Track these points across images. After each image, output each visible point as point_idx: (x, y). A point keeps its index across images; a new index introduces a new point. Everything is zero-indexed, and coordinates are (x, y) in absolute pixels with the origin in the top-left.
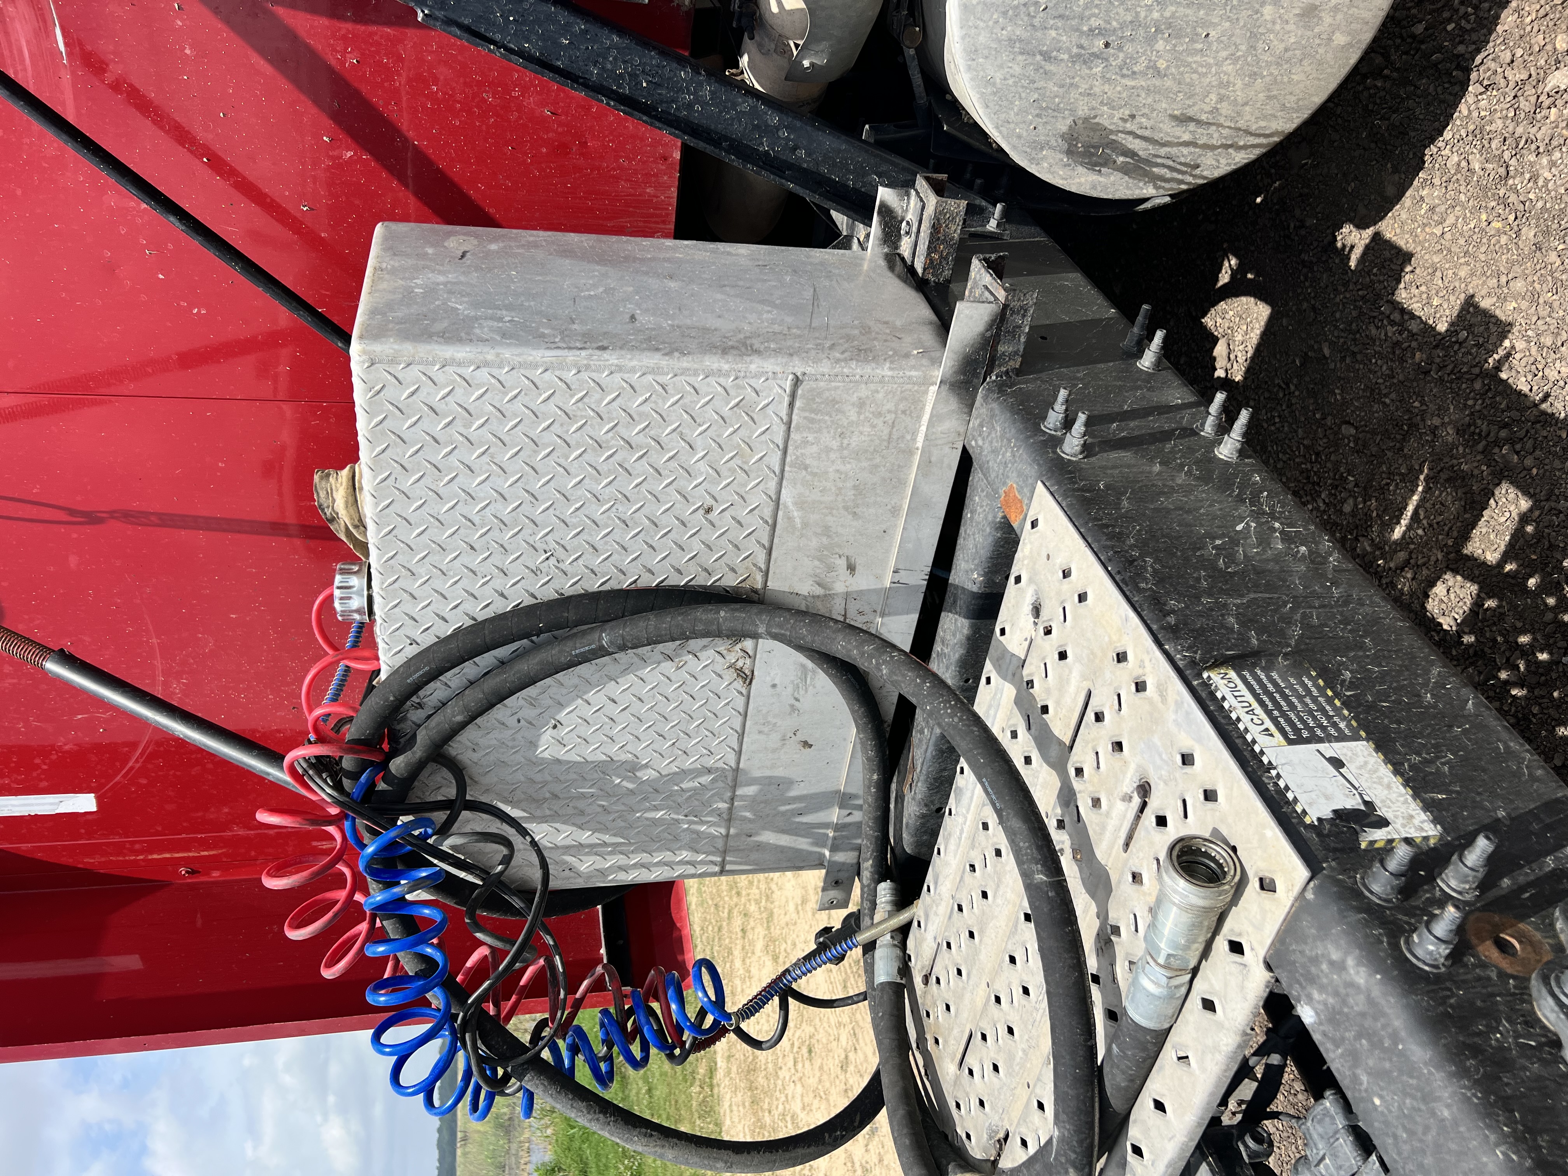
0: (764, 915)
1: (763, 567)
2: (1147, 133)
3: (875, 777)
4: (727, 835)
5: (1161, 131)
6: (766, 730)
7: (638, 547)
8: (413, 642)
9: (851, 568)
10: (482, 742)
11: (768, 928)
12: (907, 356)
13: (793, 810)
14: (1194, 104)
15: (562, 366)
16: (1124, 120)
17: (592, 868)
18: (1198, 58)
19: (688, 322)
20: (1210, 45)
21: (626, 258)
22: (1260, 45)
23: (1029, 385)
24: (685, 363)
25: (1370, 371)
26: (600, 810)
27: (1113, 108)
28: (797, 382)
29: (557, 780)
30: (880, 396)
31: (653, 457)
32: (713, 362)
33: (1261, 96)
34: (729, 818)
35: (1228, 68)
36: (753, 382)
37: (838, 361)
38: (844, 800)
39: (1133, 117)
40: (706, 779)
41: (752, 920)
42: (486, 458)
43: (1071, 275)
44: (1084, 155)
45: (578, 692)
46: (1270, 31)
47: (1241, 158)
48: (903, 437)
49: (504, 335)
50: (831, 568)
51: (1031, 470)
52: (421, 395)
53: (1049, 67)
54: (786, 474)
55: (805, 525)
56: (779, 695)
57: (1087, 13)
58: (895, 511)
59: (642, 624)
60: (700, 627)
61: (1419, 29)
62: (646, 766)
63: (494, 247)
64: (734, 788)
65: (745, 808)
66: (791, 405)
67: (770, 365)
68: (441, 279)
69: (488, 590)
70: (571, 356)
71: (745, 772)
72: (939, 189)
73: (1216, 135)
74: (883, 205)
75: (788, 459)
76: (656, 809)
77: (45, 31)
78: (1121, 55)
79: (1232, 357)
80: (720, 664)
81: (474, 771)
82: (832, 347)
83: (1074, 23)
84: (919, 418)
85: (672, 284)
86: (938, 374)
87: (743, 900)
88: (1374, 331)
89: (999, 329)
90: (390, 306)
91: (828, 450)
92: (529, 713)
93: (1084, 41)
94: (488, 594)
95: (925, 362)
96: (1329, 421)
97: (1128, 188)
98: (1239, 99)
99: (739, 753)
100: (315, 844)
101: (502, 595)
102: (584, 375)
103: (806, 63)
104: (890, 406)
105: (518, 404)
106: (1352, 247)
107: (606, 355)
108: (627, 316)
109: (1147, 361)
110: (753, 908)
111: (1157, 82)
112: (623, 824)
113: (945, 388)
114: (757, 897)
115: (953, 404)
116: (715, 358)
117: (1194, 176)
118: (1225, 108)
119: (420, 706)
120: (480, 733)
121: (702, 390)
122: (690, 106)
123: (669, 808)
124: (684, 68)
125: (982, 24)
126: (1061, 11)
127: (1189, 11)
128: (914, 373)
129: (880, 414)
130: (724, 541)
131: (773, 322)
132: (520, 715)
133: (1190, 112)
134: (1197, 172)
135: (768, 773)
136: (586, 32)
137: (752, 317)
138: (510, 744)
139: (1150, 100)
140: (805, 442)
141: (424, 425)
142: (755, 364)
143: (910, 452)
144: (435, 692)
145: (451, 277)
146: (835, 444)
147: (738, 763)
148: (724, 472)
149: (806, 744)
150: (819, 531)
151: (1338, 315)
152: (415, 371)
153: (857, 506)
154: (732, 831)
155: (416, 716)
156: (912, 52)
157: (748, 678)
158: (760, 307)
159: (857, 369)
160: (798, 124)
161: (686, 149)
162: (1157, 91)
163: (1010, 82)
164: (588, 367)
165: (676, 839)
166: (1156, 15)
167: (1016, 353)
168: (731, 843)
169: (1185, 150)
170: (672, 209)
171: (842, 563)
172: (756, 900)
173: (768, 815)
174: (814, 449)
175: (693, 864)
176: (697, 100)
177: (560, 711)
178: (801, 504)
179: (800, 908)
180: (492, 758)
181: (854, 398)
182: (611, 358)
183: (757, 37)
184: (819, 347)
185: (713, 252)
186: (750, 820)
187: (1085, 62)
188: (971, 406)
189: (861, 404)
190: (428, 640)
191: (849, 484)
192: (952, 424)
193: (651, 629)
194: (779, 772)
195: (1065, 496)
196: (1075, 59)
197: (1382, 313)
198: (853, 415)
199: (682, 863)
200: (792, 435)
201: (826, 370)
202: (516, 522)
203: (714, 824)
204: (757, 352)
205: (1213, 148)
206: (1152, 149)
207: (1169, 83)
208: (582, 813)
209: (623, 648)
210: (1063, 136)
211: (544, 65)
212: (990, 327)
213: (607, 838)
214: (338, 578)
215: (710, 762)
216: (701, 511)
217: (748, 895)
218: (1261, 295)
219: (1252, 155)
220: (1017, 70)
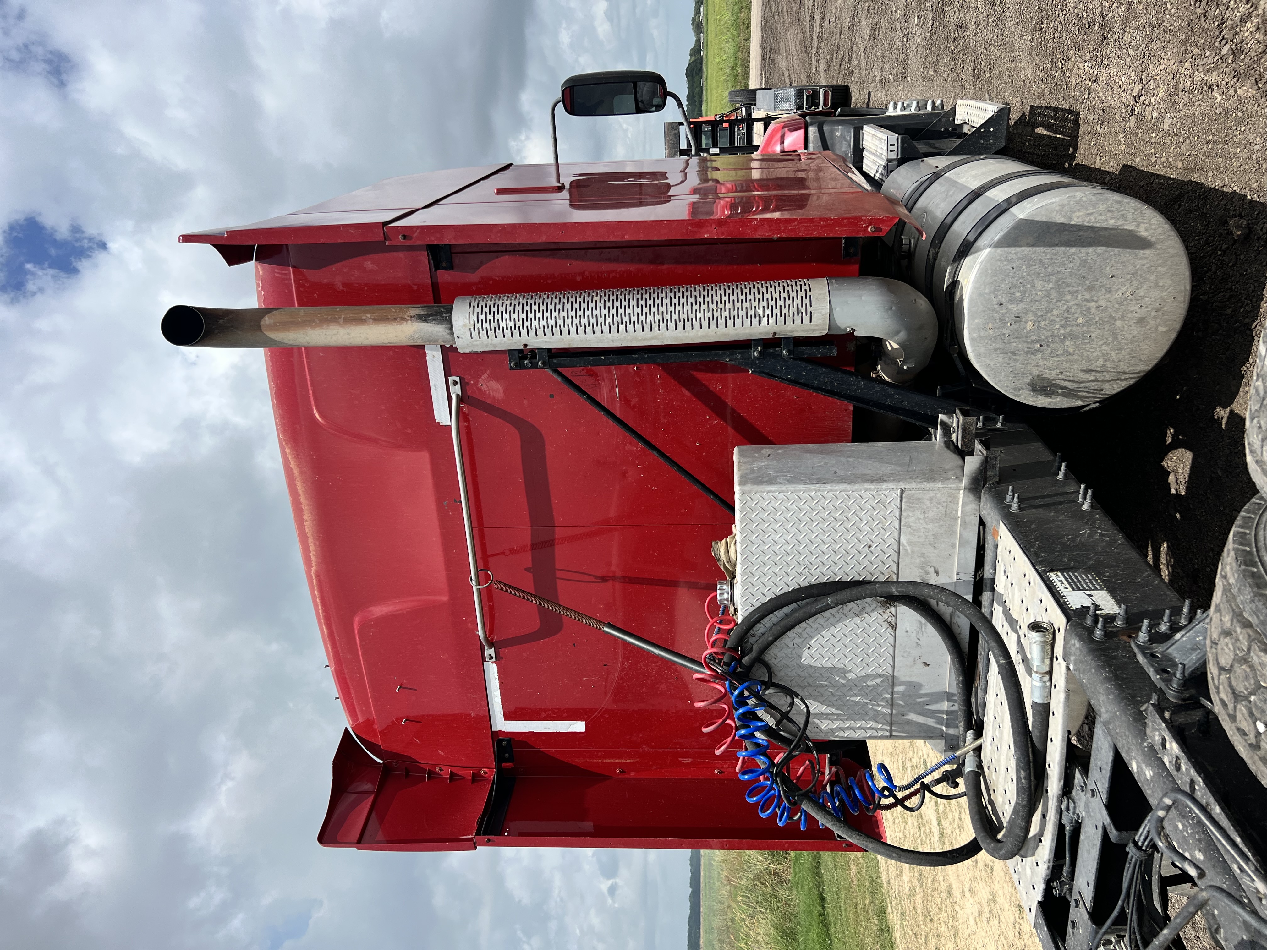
0: (952, 932)
1: (896, 572)
2: (1071, 379)
3: (961, 678)
4: (892, 714)
5: (1078, 377)
6: (905, 655)
7: (841, 563)
8: (753, 605)
9: (937, 573)
10: (778, 654)
11: (956, 942)
12: (949, 479)
13: (923, 701)
14: (1092, 364)
15: (810, 490)
16: (1058, 375)
17: (827, 728)
18: (1088, 346)
19: (857, 472)
20: (1093, 340)
21: (832, 452)
22: (1119, 337)
23: (1001, 488)
24: (857, 486)
25: (1239, 481)
26: (830, 694)
27: (1051, 370)
28: (902, 491)
29: (811, 676)
30: (939, 495)
31: (845, 524)
32: (867, 486)
33: (1127, 357)
34: (892, 704)
35: (1105, 347)
36: (884, 492)
37: (919, 482)
38: (949, 697)
39: (1062, 373)
40: (879, 680)
41: (942, 939)
42: (782, 527)
43: (1036, 444)
44: (1041, 391)
45: (818, 631)
46: (1122, 331)
47: (1124, 384)
48: (951, 512)
49: (788, 481)
50: (927, 573)
51: (998, 517)
52: (759, 504)
53: (1015, 357)
54: (902, 530)
55: (913, 552)
56: (910, 637)
57: (1029, 335)
58: (953, 546)
59: (844, 593)
60: (868, 592)
61: (1229, 311)
62: (850, 671)
63: (780, 451)
64: (893, 686)
65: (899, 698)
66: (901, 501)
67: (891, 485)
68: (763, 464)
69: (782, 582)
70: (813, 487)
71: (898, 678)
72: (965, 413)
73: (1108, 376)
74: (941, 421)
75: (902, 524)
76: (856, 695)
77: (613, 390)
78: (1049, 349)
79: (1179, 482)
80: (881, 620)
81: (775, 669)
82: (916, 478)
83: (1024, 339)
84: (958, 504)
85: (851, 459)
86: (963, 485)
87: (935, 924)
88: (1237, 460)
89: (986, 465)
90: (747, 474)
91: (919, 519)
92: (798, 641)
93: (1029, 346)
94: (781, 585)
95: (957, 481)
96: (1227, 511)
97: (1067, 402)
98: (1115, 360)
99: (894, 667)
100: (680, 759)
101: (787, 584)
102: (818, 494)
103: (905, 367)
104: (944, 500)
105: (794, 505)
106: (1222, 418)
107: (826, 485)
108: (833, 472)
109: (1060, 476)
110: (943, 929)
111: (1070, 357)
112: (841, 703)
113: (966, 491)
114: (946, 919)
115: (971, 497)
116: (868, 484)
117: (1102, 394)
118: (1108, 364)
119: (754, 635)
120: (778, 650)
121: (864, 497)
122: (855, 390)
123: (862, 696)
124: (852, 377)
125: (980, 345)
126: (1016, 335)
127: (1078, 328)
128: (952, 486)
129: (940, 503)
130: (877, 560)
131: (892, 470)
132: (794, 641)
133: (1091, 368)
134: (1103, 392)
135: (909, 679)
136: (812, 369)
137: (883, 469)
138: (790, 656)
139: (1068, 365)
140: (909, 516)
141: (760, 515)
142: (884, 486)
143: (956, 519)
144: (760, 629)
145: (766, 463)
146: (922, 516)
147: (893, 673)
148: (875, 530)
149: (926, 664)
150: (919, 555)
151: (1221, 453)
152: (758, 495)
153: (935, 543)
154: (894, 712)
155: (752, 640)
156: (956, 355)
157: (894, 627)
158: (886, 465)
159: (927, 485)
160: (902, 392)
161: (854, 407)
162: (1071, 361)
163: (998, 365)
164: (819, 490)
165: (867, 714)
166: (1062, 332)
167: (996, 475)
168: (894, 719)
169: (1093, 384)
170: (850, 431)
171: (932, 570)
172: (945, 922)
173: (911, 704)
174: (913, 519)
175: (876, 729)
176: (859, 388)
177: (811, 640)
178: (910, 543)
179: (978, 919)
180: (782, 662)
181: (928, 497)
182: (828, 486)
183: (883, 359)
184: (911, 478)
185: (867, 446)
186: (902, 706)
187: (1032, 354)
188: (980, 498)
189: (931, 499)
190: (758, 604)
191: (930, 534)
192: (972, 506)
193: (848, 595)
194: (914, 679)
195: (1009, 524)
196: (1027, 353)
197: (1239, 450)
198: (928, 504)
199: (871, 728)
200: (903, 513)
201: (914, 486)
202: (792, 553)
203: (884, 707)
204: (885, 481)
205: (1108, 381)
206: (1075, 385)
207: (1076, 357)
208: (822, 695)
209: (837, 605)
210: (1028, 384)
211: (796, 382)
212: (981, 465)
213: (834, 710)
214: (719, 586)
215: (880, 671)
216: (867, 547)
217: (939, 919)
218: (1188, 448)
219: (1131, 382)
220: (1001, 360)
